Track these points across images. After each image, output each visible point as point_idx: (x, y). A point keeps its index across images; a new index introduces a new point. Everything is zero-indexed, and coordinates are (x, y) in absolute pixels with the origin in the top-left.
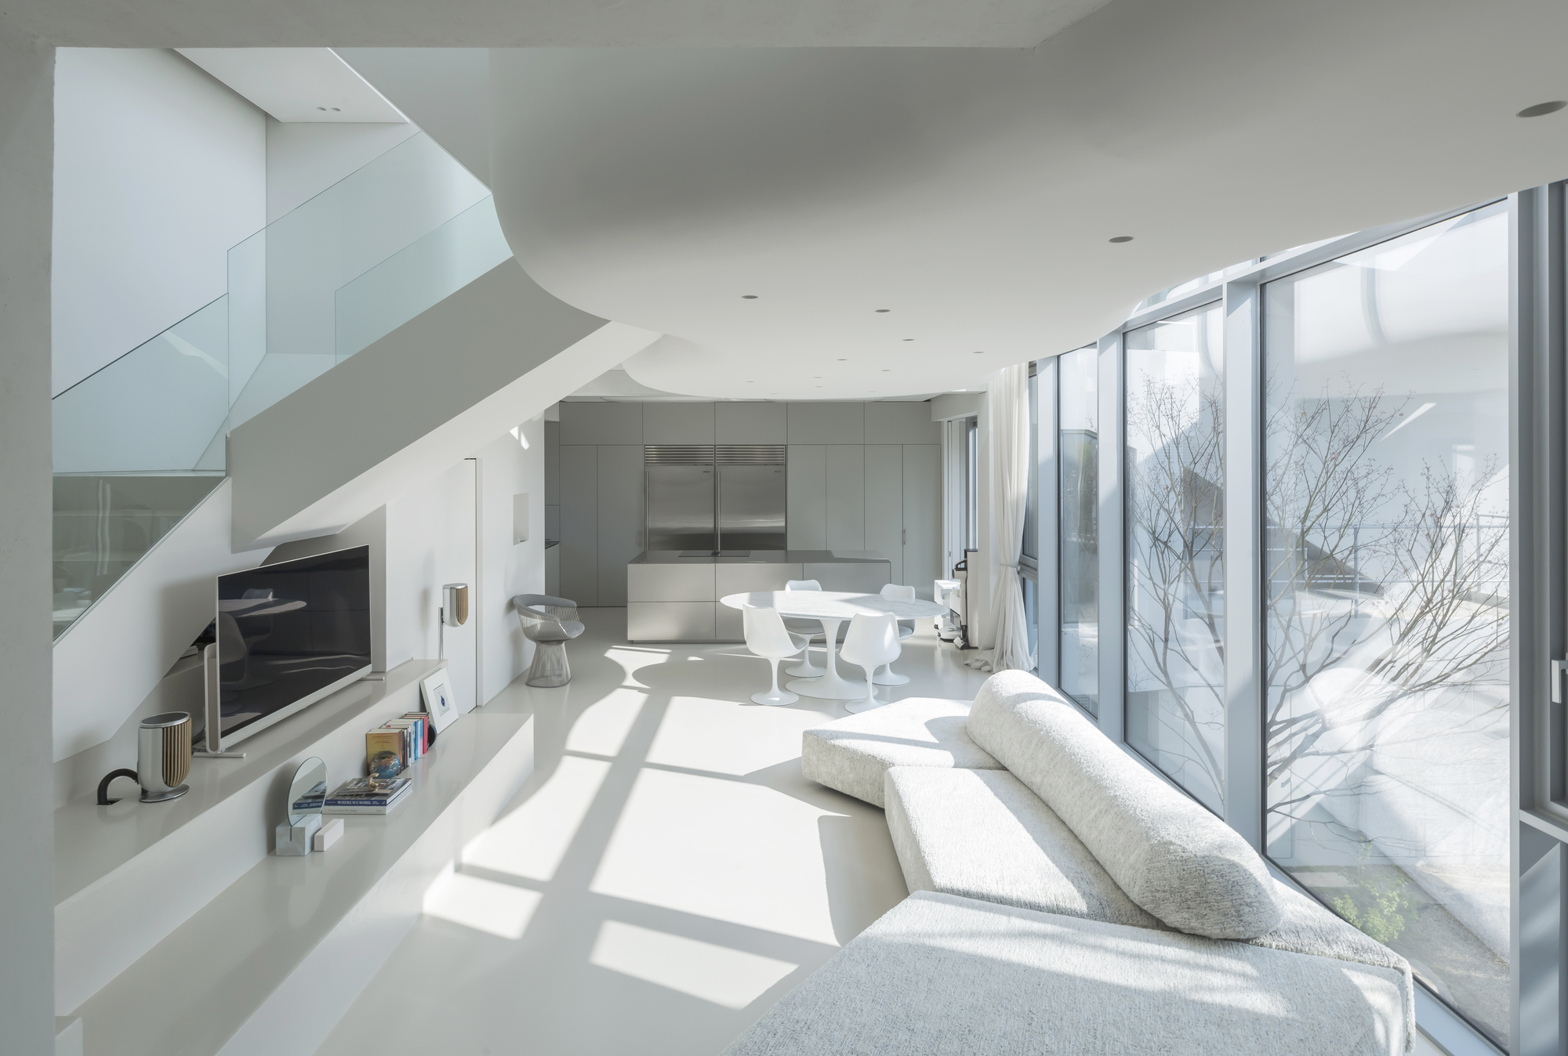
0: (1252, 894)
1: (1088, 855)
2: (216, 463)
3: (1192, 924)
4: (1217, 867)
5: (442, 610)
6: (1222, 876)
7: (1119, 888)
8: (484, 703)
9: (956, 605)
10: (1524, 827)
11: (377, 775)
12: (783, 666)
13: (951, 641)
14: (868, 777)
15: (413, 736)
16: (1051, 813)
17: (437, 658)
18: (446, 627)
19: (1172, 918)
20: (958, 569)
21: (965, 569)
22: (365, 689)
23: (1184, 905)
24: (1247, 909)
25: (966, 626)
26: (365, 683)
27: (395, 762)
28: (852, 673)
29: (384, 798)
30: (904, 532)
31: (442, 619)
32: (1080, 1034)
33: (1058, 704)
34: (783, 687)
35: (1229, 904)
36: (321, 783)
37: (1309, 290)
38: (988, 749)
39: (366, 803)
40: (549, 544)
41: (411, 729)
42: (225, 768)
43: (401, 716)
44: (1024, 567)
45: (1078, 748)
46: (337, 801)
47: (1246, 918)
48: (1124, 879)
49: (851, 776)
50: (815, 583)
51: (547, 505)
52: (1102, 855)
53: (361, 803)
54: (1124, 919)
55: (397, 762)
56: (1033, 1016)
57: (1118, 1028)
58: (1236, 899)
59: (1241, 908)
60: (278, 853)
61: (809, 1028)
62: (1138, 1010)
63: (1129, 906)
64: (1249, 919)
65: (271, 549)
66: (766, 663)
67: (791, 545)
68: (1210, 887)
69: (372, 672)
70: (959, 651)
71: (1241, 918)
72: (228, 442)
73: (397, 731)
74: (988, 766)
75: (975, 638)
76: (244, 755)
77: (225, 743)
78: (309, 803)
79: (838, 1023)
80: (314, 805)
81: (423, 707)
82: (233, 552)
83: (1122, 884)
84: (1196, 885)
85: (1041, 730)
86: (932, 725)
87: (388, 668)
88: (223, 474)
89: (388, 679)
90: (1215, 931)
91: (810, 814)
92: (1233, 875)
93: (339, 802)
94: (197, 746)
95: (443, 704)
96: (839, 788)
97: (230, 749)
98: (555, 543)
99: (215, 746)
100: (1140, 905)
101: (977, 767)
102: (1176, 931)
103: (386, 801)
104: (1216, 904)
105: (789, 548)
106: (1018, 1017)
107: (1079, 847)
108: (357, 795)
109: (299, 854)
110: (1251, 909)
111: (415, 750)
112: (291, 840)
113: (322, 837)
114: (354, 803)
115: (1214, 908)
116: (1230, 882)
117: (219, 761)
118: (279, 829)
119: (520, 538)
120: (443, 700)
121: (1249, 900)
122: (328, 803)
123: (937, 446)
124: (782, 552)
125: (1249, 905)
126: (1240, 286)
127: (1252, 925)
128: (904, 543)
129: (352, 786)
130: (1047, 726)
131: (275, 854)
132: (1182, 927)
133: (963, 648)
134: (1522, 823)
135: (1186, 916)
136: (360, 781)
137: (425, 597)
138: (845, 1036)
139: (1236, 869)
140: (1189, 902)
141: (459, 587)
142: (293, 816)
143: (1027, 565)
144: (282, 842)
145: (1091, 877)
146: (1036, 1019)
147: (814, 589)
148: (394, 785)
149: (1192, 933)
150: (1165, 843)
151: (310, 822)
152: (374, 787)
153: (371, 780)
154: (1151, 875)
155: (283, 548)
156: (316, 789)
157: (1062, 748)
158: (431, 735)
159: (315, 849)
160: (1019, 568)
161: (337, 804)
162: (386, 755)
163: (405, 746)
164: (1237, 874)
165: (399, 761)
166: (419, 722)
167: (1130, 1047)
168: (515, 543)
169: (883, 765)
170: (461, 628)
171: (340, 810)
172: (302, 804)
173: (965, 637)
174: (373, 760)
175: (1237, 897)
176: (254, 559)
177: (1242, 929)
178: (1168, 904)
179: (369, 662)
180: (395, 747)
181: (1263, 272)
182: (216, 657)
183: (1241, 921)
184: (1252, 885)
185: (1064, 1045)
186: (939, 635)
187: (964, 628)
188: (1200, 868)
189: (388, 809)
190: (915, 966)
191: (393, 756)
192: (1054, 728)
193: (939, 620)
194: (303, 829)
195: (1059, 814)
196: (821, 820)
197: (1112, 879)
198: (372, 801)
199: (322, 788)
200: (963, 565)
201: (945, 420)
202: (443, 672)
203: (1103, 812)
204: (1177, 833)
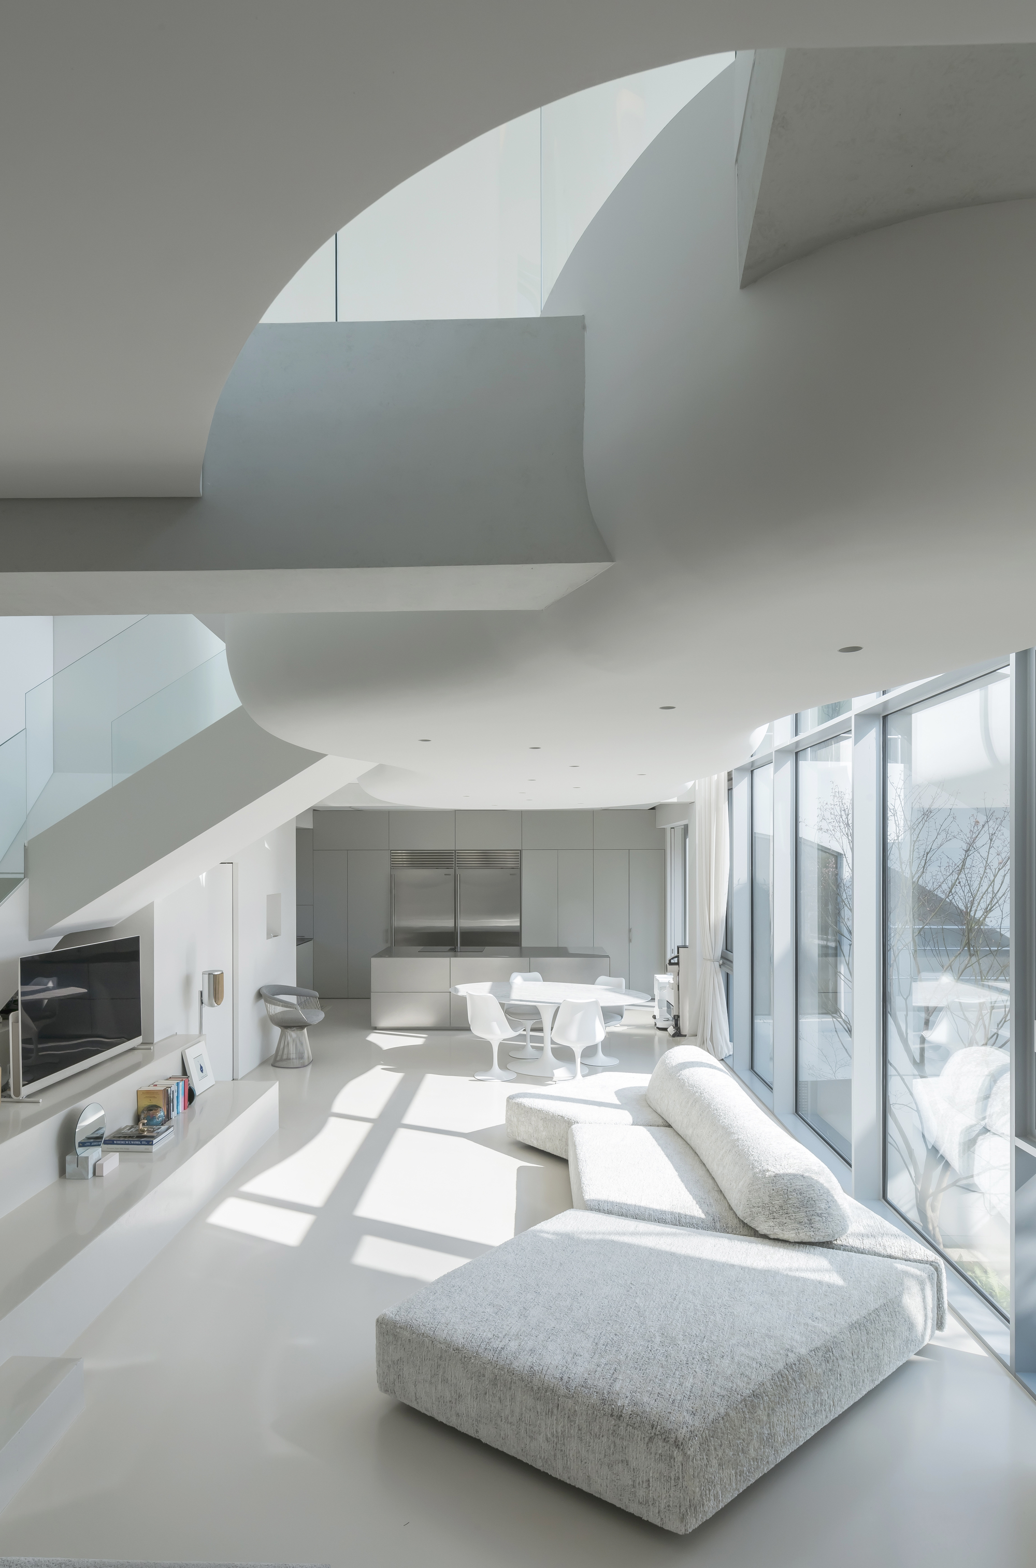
0: (823, 1207)
1: (716, 1187)
2: (15, 866)
3: (775, 1230)
4: (798, 1187)
5: (201, 993)
6: (801, 1194)
7: (731, 1209)
8: (240, 1077)
9: (670, 996)
10: (1018, 1150)
11: (146, 1121)
12: (505, 1048)
13: (665, 1029)
14: (557, 1134)
15: (176, 1094)
16: (697, 1158)
17: (197, 1033)
18: (206, 1008)
19: (761, 1226)
20: (670, 964)
21: (678, 964)
22: (137, 1056)
23: (771, 1216)
24: (817, 1218)
25: (678, 1016)
26: (136, 1052)
27: (161, 1114)
28: (564, 1054)
29: (151, 1139)
30: (630, 930)
31: (202, 1000)
32: (664, 1297)
33: (716, 1071)
34: (503, 1066)
35: (804, 1214)
36: (100, 1129)
37: (922, 719)
38: (659, 1111)
39: (137, 1143)
40: (301, 940)
41: (174, 1088)
42: (26, 1110)
43: (166, 1078)
44: (725, 961)
45: (721, 1105)
46: (113, 1141)
47: (817, 1225)
48: (735, 1201)
49: (544, 1133)
50: (537, 975)
51: (299, 905)
52: (724, 1185)
53: (132, 1142)
54: (730, 1230)
55: (162, 1114)
56: (632, 1286)
57: (694, 1295)
58: (809, 1211)
59: (814, 1217)
60: (67, 1178)
61: (461, 1290)
62: (714, 1285)
63: (736, 1221)
64: (818, 1226)
65: (60, 938)
66: (488, 1045)
67: (526, 942)
68: (791, 1202)
69: (142, 1043)
70: (671, 1038)
71: (812, 1225)
72: (26, 849)
73: (163, 1089)
74: (657, 1124)
75: (686, 1027)
76: (41, 1101)
77: (26, 1090)
78: (91, 1143)
79: (483, 1288)
80: (95, 1143)
81: (185, 1072)
82: (30, 939)
83: (733, 1205)
84: (781, 1201)
85: (697, 1092)
86: (618, 1093)
87: (157, 1039)
88: (22, 876)
89: (155, 1048)
90: (790, 1235)
91: (511, 1165)
92: (809, 1192)
93: (115, 1142)
94: (4, 1094)
95: (202, 1071)
96: (535, 1144)
97: (28, 1096)
98: (309, 940)
99: (18, 1093)
100: (743, 1219)
101: (648, 1125)
102: (765, 1237)
103: (152, 1141)
104: (793, 1215)
105: (523, 945)
106: (621, 1286)
107: (711, 1181)
108: (130, 1137)
109: (83, 1178)
110: (820, 1219)
111: (177, 1106)
112: (78, 1167)
113: (102, 1165)
114: (127, 1142)
115: (792, 1218)
116: (806, 1198)
117: (21, 1105)
118: (68, 1158)
119: (272, 933)
120: (201, 1067)
121: (819, 1212)
122: (106, 1142)
123: (661, 852)
124: (517, 948)
125: (819, 1215)
126: (866, 717)
127: (821, 1230)
128: (630, 941)
129: (125, 1131)
130: (701, 1089)
131: (65, 1178)
132: (768, 1233)
133: (674, 1036)
134: (1016, 1147)
135: (772, 1224)
136: (132, 1127)
137: (188, 982)
138: (487, 1295)
139: (813, 1189)
140: (775, 1214)
141: (216, 973)
142: (79, 1150)
143: (726, 959)
144: (70, 1168)
145: (712, 1201)
146: (633, 1288)
147: (536, 980)
148: (159, 1130)
149: (776, 1237)
150: (764, 1171)
151: (94, 1154)
152: (144, 1131)
153: (141, 1125)
154: (751, 1195)
155: (69, 938)
156: (96, 1133)
157: (709, 1105)
158: (191, 1096)
159: (96, 1175)
160: (721, 962)
161: (113, 1144)
162: (153, 1108)
163: (169, 1102)
164: (812, 1192)
165: (164, 1113)
166: (181, 1083)
167: (698, 1305)
168: (269, 937)
169: (568, 1123)
170: (217, 1008)
171: (116, 1148)
172: (85, 1143)
173: (677, 1026)
174: (143, 1112)
175: (810, 1209)
176: (47, 945)
177: (812, 1233)
178: (760, 1216)
179: (139, 1034)
180: (161, 1102)
181: (885, 704)
182: (18, 1022)
183: (812, 1227)
184: (824, 1201)
185: (649, 1304)
186: (656, 1025)
187: (676, 1018)
188: (785, 1188)
189: (155, 1148)
190: (552, 1255)
191: (159, 1109)
192: (706, 1090)
193: (656, 1012)
194: (87, 1158)
195: (701, 1158)
196: (520, 1170)
197: (728, 1203)
198: (141, 1141)
199: (101, 1132)
200: (676, 960)
201: (668, 827)
202: (202, 1044)
203: (728, 1152)
204: (774, 1163)
